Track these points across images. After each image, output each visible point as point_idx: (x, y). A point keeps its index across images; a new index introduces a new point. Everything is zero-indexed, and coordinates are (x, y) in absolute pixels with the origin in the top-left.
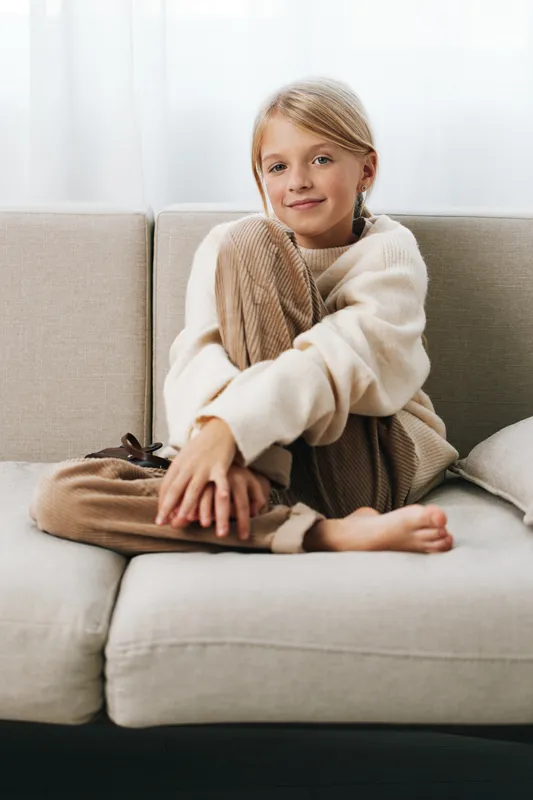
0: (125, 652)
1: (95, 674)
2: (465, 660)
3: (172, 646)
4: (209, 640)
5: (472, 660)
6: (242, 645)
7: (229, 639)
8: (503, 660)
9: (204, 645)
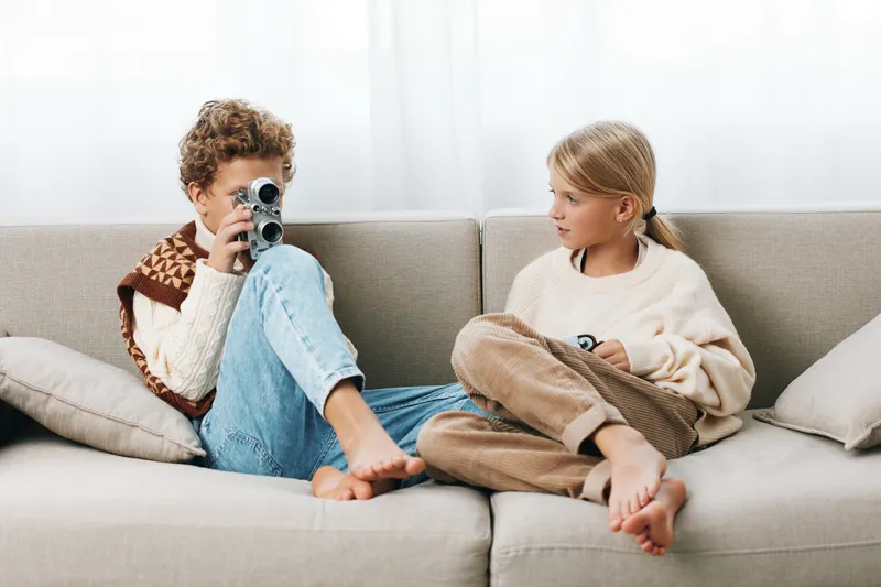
0: (507, 553)
1: (483, 571)
2: (760, 553)
3: (542, 549)
4: (569, 545)
5: (765, 553)
6: (595, 549)
7: (584, 546)
8: (788, 551)
9: (567, 549)
